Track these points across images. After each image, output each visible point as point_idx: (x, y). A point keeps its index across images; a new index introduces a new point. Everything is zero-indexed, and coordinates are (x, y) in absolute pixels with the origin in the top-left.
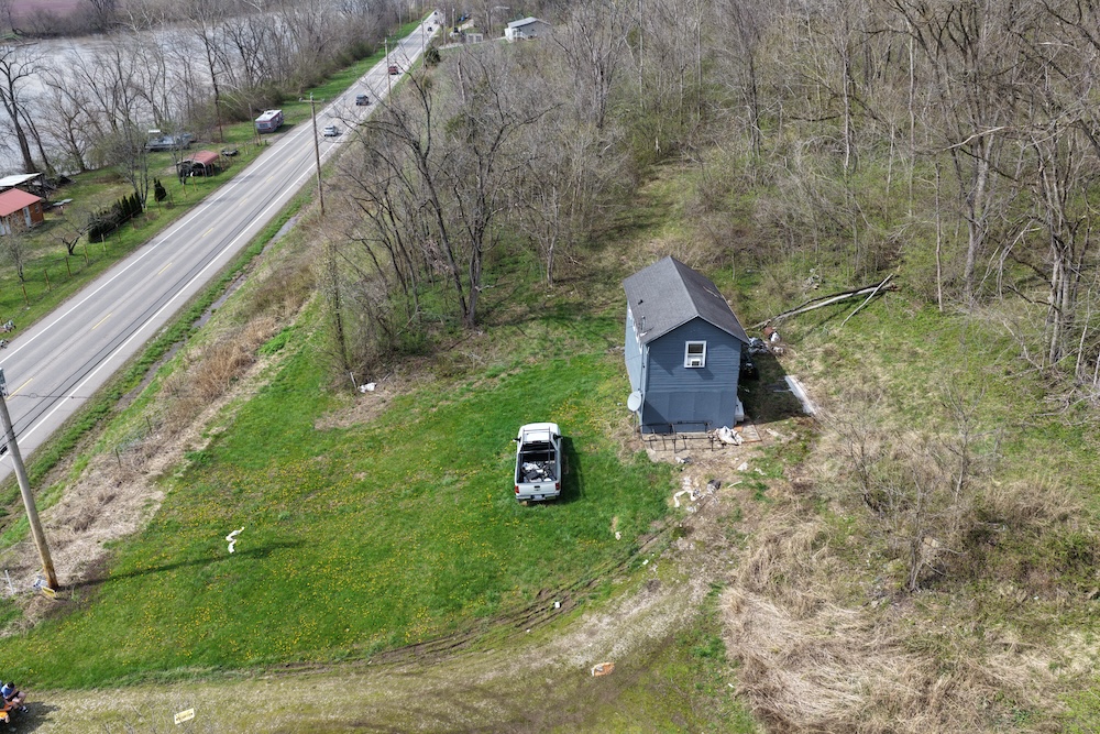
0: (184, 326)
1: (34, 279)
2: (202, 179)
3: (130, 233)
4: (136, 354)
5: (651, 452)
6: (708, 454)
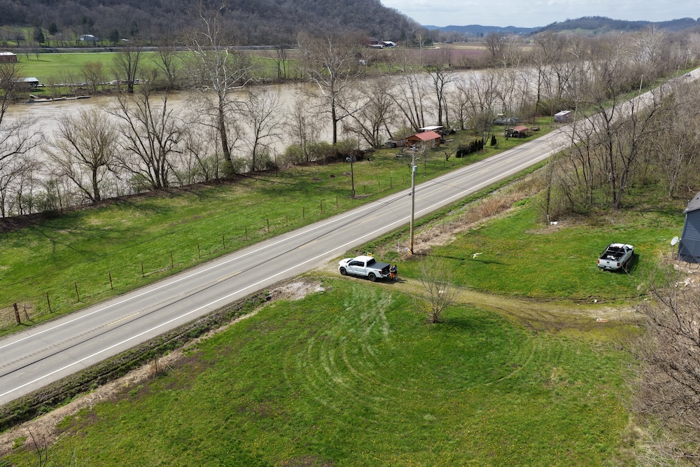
0: (485, 193)
1: (430, 167)
2: (516, 139)
3: (475, 156)
4: (461, 199)
5: (676, 266)
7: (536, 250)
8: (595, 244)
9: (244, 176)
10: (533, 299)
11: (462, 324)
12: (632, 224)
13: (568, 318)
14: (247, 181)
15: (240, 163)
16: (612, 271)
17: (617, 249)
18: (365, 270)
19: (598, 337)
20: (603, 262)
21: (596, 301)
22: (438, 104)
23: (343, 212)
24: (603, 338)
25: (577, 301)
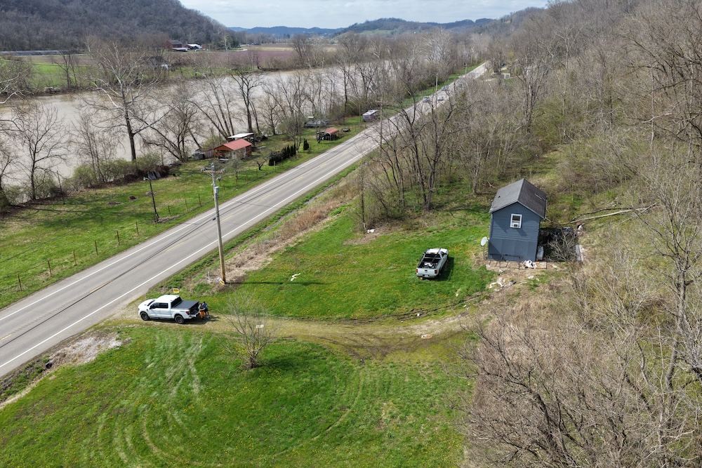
0: (301, 203)
1: (242, 178)
2: (328, 142)
3: (288, 163)
4: (277, 211)
5: (488, 266)
6: (517, 271)
7: (355, 263)
8: (412, 251)
9: (21, 207)
10: (356, 321)
11: (283, 365)
12: (443, 225)
13: (394, 338)
14: (25, 214)
15: (16, 192)
16: (431, 278)
17: (433, 255)
18: (171, 312)
19: (424, 358)
20: (421, 271)
21: (418, 315)
22: (246, 110)
23: (144, 241)
24: (430, 357)
25: (401, 317)
